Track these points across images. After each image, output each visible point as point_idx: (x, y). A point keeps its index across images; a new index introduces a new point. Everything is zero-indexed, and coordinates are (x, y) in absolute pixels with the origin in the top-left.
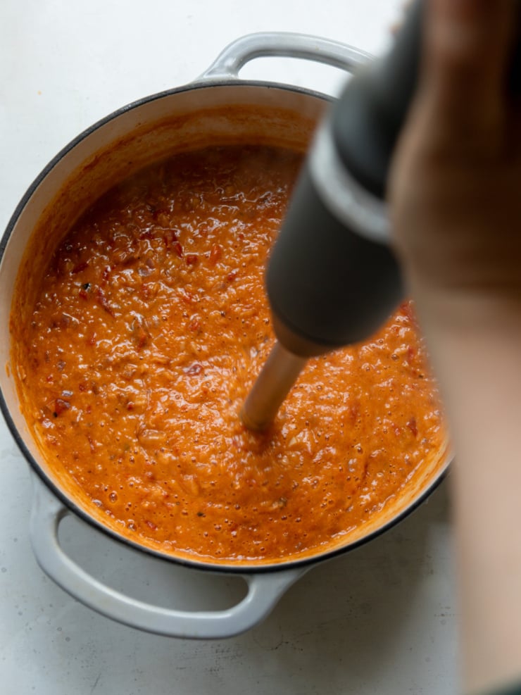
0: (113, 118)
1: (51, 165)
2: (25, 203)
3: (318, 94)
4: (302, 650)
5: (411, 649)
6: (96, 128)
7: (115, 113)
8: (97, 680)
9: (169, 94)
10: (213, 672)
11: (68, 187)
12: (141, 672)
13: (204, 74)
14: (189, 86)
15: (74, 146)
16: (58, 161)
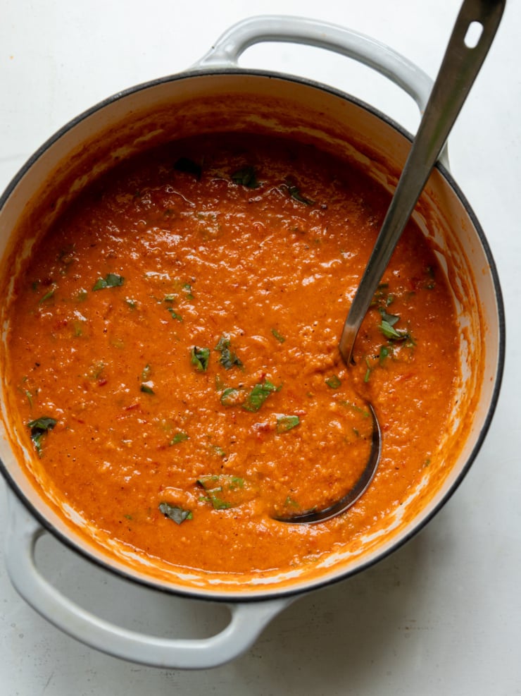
0: (102, 107)
1: (35, 157)
2: (6, 199)
3: (322, 86)
4: (261, 657)
5: (372, 661)
6: (83, 118)
7: (104, 102)
8: (49, 679)
9: (163, 82)
10: (169, 675)
11: (54, 178)
12: (95, 673)
13: (199, 61)
14: (184, 73)
15: (60, 137)
16: (42, 153)
